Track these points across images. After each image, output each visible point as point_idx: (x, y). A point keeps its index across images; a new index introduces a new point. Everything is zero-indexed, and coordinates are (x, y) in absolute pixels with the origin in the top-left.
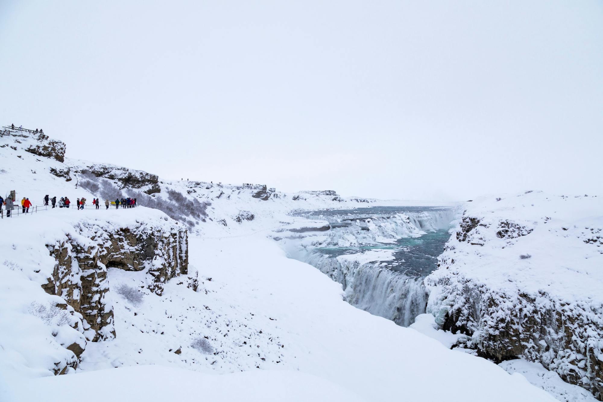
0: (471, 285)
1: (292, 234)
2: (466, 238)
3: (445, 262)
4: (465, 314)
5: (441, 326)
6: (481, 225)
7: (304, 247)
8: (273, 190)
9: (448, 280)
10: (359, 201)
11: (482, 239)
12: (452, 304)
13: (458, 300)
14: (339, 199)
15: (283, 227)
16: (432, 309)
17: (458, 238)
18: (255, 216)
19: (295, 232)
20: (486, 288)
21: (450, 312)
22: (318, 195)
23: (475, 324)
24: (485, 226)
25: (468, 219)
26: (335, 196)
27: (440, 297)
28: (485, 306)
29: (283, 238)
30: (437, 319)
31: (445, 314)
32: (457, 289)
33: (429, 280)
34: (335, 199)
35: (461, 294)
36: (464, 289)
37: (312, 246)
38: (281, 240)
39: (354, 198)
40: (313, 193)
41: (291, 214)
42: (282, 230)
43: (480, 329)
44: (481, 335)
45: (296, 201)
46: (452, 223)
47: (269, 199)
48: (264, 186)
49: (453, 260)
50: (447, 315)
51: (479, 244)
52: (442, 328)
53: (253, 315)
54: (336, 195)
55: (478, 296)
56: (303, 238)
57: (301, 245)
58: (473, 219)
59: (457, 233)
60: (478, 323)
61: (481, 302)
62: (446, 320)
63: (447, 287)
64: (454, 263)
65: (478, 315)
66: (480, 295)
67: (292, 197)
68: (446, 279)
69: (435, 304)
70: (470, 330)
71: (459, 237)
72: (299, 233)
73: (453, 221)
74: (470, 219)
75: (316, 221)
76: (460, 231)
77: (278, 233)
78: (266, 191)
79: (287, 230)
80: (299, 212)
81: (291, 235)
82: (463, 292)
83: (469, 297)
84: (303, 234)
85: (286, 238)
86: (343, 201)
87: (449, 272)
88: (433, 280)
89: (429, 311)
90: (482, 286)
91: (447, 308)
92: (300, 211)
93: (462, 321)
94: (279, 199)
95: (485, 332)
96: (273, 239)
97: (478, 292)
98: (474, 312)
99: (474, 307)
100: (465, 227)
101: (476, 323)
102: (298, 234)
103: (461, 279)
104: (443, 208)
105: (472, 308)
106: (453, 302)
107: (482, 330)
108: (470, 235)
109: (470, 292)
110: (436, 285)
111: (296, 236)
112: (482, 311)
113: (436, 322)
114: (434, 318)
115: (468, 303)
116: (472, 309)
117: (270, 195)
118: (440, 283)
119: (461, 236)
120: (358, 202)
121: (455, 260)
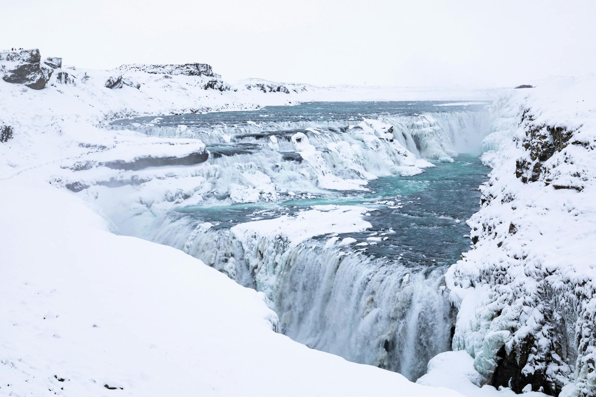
0: (556, 282)
1: (115, 173)
2: (539, 175)
3: (490, 230)
4: (543, 347)
5: (488, 376)
6: (576, 143)
7: (147, 206)
8: (55, 62)
9: (504, 272)
10: (268, 89)
11: (579, 176)
12: (514, 326)
13: (526, 317)
14: (219, 84)
15: (90, 158)
16: (466, 340)
17: (518, 175)
18: (15, 131)
19: (120, 169)
20: (591, 287)
21: (509, 345)
22: (169, 75)
23: (564, 368)
24: (586, 144)
25: (545, 129)
26: (210, 79)
27: (487, 311)
28: (589, 326)
29: (90, 184)
30: (479, 362)
31: (497, 350)
32: (523, 292)
33: (457, 274)
34: (211, 85)
35: (534, 304)
36: (540, 290)
37: (166, 203)
38: (85, 190)
39: (254, 83)
40: (155, 70)
41: (106, 123)
42: (86, 165)
43: (579, 379)
44: (580, 391)
45: (115, 91)
46: (488, 139)
47: (48, 85)
48: (34, 53)
49: (512, 227)
50: (502, 352)
51: (573, 188)
52: (490, 381)
53: (62, 380)
54: (212, 75)
55: (572, 306)
56: (142, 184)
57: (139, 200)
58: (558, 129)
59: (518, 162)
60: (572, 366)
61: (579, 318)
62: (499, 363)
63: (502, 287)
64: (514, 233)
65: (573, 349)
66: (578, 304)
67: (104, 82)
68: (497, 270)
69: (474, 328)
70: (554, 382)
71: (523, 173)
72: (130, 171)
73: (490, 135)
74: (549, 128)
75: (172, 140)
76: (524, 158)
77: (77, 172)
78: (38, 65)
79: (100, 164)
80: (124, 118)
81: (112, 176)
82: (538, 299)
83: (552, 308)
84: (141, 174)
85: (99, 183)
86: (229, 89)
87: (505, 253)
88: (467, 274)
89: (459, 346)
90: (582, 282)
91: (502, 337)
92: (127, 115)
93: (536, 364)
94: (72, 84)
95: (590, 385)
96: (65, 188)
97: (574, 297)
98: (562, 341)
99: (563, 330)
100: (538, 148)
101: (567, 365)
102: (128, 175)
103: (532, 269)
104: (466, 104)
105: (557, 332)
106: (516, 321)
107: (583, 382)
108: (552, 166)
109: (553, 298)
110: (472, 285)
111: (124, 178)
112: (582, 339)
113: (476, 369)
114: (472, 361)
115: (549, 321)
116: (559, 334)
117: (50, 75)
118: (484, 281)
119: (528, 169)
120: (265, 91)
121: (517, 226)
